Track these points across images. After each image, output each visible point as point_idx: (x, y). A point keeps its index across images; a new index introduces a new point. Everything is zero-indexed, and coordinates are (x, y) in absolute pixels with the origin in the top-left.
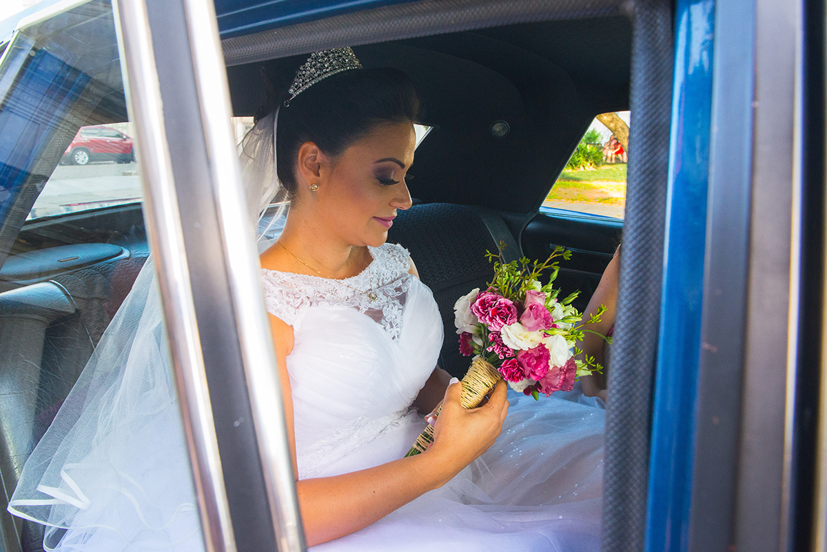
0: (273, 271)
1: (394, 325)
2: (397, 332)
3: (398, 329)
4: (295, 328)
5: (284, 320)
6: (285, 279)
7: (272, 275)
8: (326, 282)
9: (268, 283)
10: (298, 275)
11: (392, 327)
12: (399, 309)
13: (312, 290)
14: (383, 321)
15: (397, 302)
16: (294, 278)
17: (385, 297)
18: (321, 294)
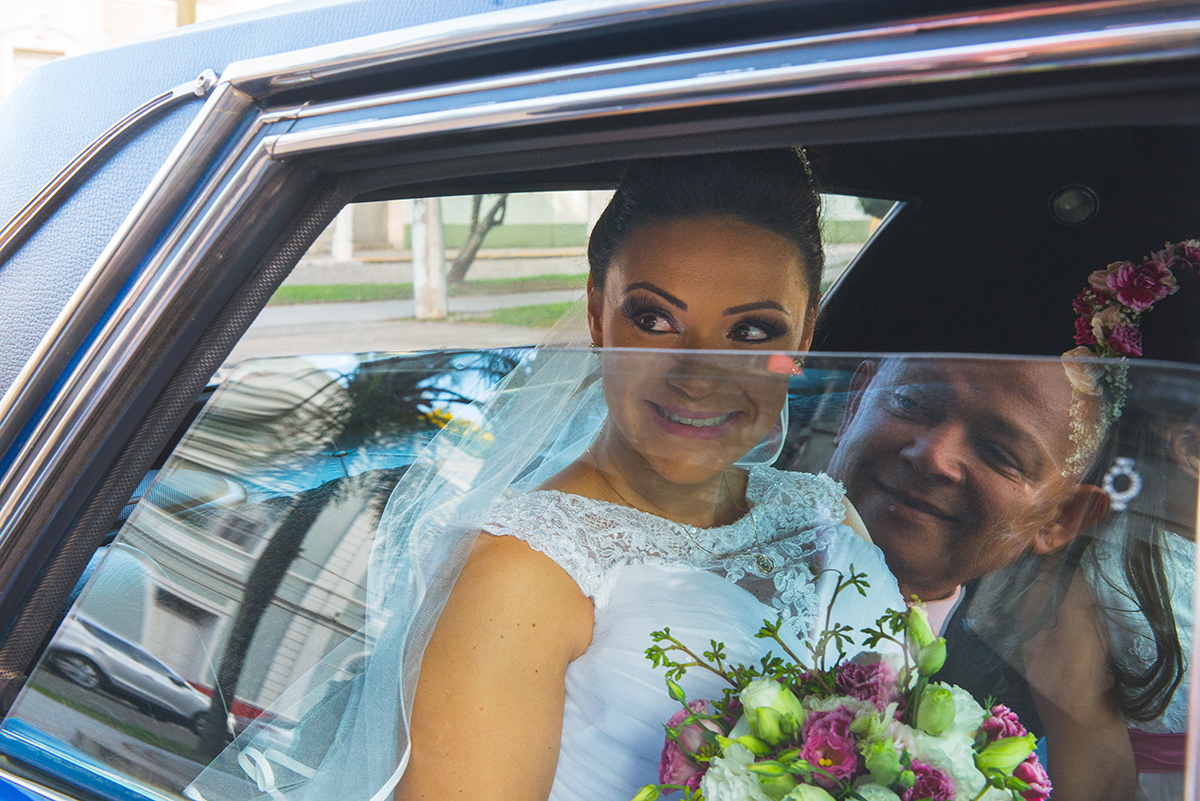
0: (573, 496)
1: (799, 610)
2: (807, 625)
3: (806, 619)
4: (596, 602)
5: (579, 583)
6: (595, 510)
7: (569, 502)
8: (673, 529)
9: (560, 512)
10: (620, 507)
11: (794, 613)
12: (808, 582)
13: (643, 539)
14: (775, 600)
15: (804, 566)
16: (611, 511)
17: (780, 557)
18: (658, 551)
